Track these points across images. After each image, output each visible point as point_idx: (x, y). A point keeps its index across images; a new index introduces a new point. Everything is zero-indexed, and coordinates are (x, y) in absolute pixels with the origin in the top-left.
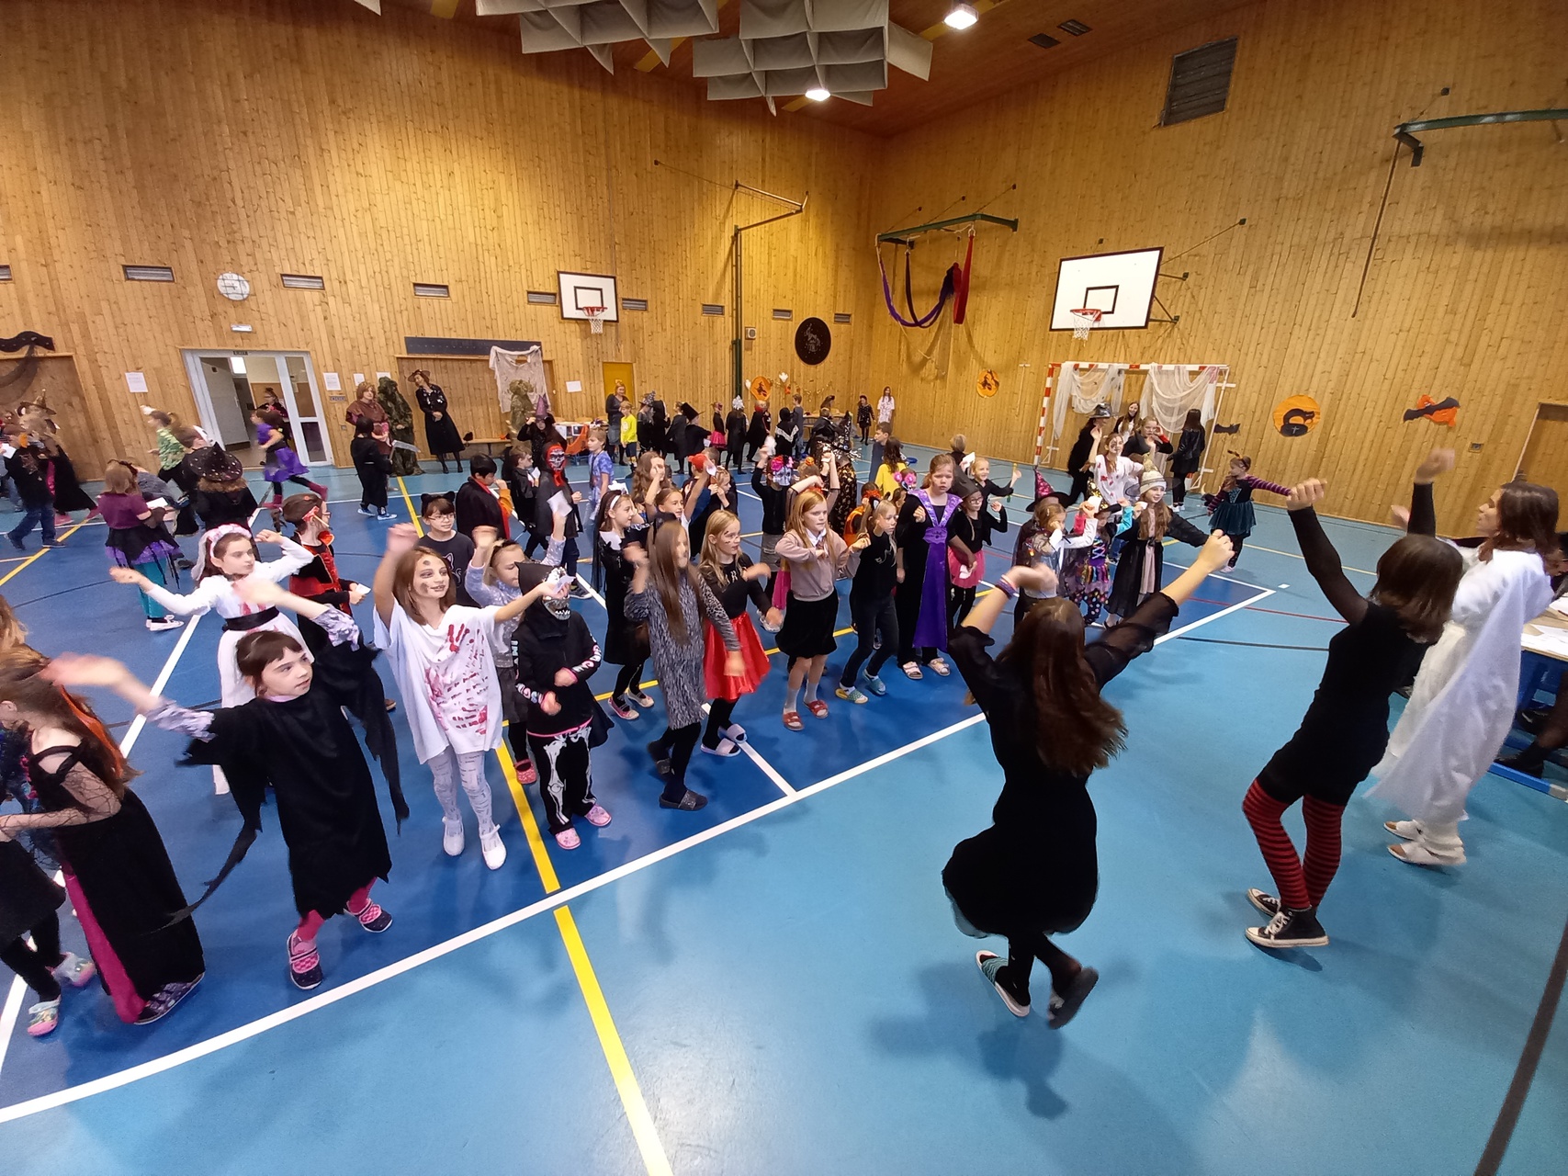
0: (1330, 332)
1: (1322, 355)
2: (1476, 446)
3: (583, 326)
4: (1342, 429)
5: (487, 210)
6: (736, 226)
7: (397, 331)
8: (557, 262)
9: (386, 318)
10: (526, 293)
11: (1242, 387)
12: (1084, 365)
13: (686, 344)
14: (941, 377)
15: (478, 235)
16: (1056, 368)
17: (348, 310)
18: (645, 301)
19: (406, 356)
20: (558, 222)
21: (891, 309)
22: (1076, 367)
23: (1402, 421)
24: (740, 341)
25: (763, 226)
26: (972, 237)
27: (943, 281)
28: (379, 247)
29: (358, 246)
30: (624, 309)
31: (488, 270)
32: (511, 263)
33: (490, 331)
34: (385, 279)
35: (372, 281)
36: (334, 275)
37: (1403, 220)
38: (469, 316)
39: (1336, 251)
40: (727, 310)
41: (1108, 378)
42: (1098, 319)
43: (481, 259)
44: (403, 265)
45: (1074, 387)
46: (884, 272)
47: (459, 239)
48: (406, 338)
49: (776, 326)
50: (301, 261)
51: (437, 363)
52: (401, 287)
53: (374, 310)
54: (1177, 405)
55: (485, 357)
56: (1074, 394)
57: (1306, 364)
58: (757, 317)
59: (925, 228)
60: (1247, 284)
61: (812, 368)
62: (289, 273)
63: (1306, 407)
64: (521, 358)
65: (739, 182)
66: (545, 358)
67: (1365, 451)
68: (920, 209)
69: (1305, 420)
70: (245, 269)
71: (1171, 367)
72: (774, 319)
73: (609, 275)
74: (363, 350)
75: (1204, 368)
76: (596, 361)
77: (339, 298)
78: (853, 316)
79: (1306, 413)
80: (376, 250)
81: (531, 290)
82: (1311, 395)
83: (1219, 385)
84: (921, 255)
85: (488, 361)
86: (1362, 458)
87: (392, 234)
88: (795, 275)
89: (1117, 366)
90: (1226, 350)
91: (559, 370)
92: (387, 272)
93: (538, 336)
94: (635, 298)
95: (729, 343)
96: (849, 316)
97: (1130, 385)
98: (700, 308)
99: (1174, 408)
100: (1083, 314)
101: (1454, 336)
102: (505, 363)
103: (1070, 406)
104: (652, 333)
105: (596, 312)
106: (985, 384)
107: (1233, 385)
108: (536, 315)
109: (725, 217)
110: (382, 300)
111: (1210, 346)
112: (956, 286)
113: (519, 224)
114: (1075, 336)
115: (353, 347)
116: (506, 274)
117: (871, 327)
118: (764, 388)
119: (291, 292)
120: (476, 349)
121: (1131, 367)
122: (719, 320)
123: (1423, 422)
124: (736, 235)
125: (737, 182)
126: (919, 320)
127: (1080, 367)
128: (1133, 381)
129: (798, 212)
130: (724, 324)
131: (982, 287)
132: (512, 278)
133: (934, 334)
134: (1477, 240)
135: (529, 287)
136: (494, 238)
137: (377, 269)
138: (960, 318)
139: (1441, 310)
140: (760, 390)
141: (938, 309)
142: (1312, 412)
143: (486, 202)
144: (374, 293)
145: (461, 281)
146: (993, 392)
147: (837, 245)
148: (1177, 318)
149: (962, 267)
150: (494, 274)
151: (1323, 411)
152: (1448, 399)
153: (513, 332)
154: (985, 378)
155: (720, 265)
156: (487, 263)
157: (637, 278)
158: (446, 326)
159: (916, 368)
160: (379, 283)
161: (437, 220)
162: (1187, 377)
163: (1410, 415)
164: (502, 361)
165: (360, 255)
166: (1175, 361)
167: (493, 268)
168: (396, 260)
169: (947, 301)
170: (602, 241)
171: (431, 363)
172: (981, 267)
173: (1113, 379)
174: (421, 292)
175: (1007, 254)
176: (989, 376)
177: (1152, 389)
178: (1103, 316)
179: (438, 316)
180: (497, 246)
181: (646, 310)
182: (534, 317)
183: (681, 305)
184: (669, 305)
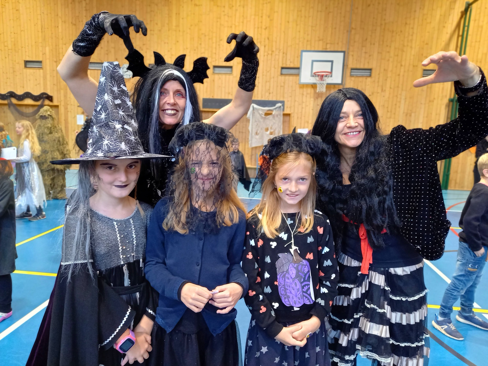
5: (264, 17)
6: (468, 2)
10: (280, 69)
18: (370, 70)
20: (310, 18)
32: (274, 49)
48: (203, 99)
64: (269, 112)
66: (285, 112)
81: (284, 66)
91: (294, 120)
93: (284, 97)
94: (362, 67)
95: (446, 100)
98: (420, 72)
102: (258, 115)
108: (284, 83)
113: (283, 23)
116: (269, 56)
130: (443, 86)
132: (273, 59)
135: (283, 64)
143: (264, 11)
153: (267, 94)
155: (446, 37)
157: (366, 53)
164: (256, 113)
170: (342, 28)
174: (217, 71)
179: (223, 85)
180: (267, 39)
181: (370, 76)
182: (282, 84)
183: (402, 70)
184: (392, 71)
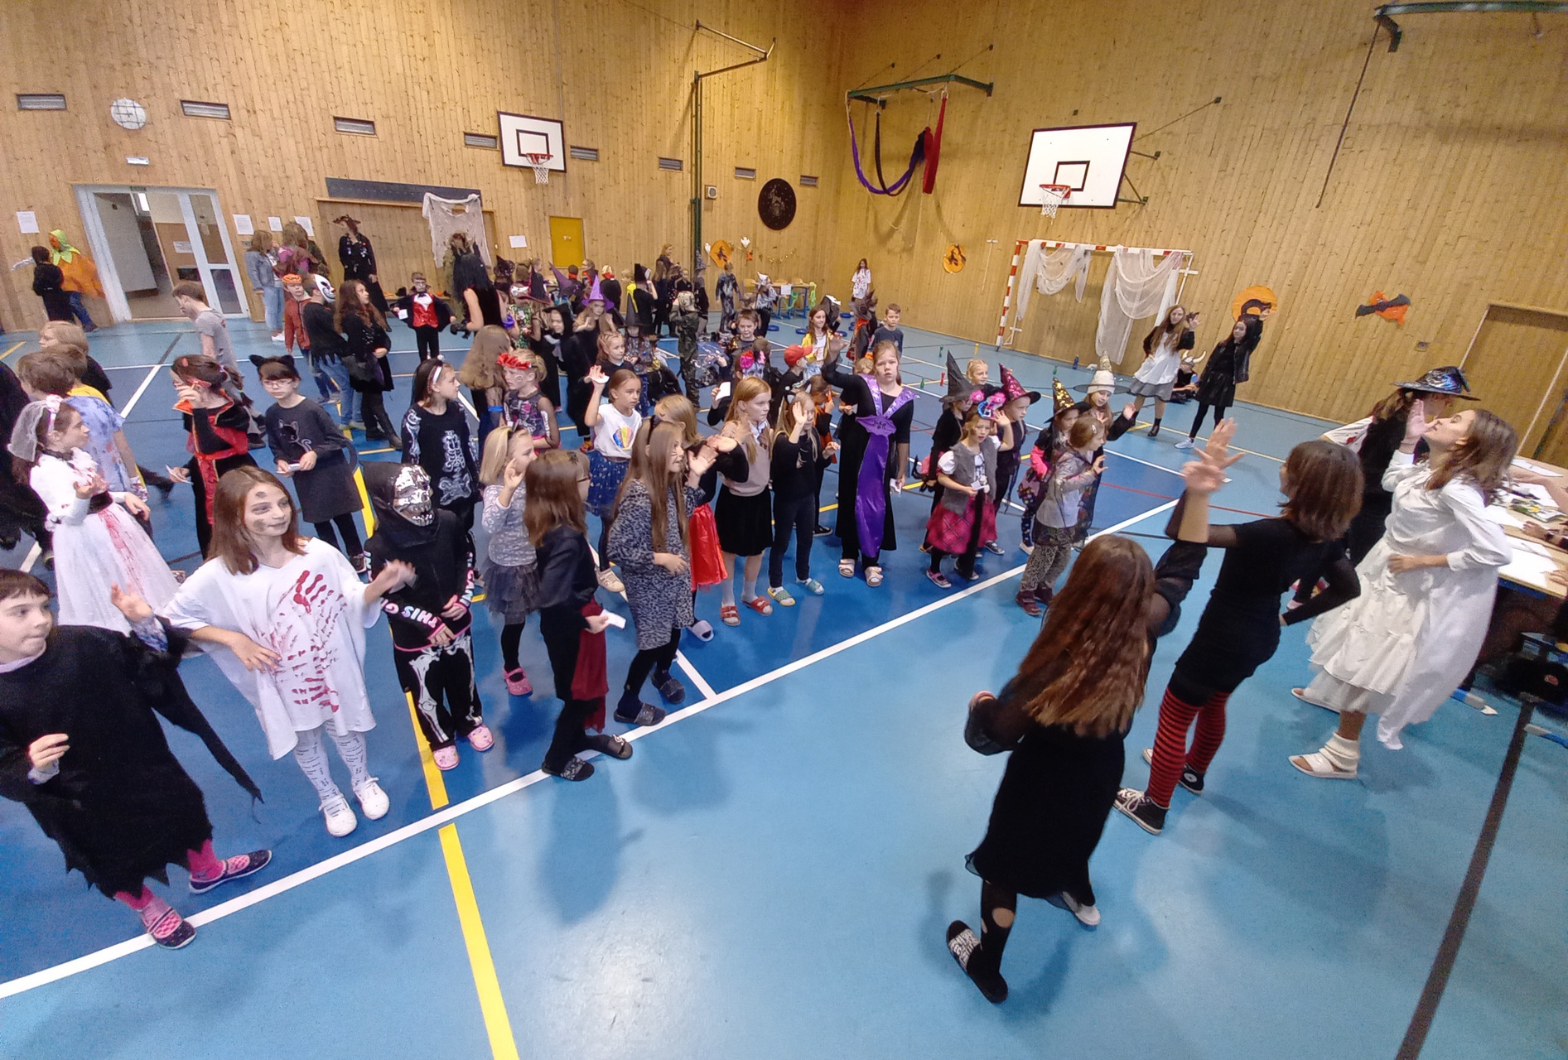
0: (1294, 222)
1: (1283, 245)
2: (1422, 344)
3: (528, 175)
4: (1297, 322)
5: (417, 38)
6: (696, 72)
7: (316, 170)
8: (497, 100)
9: (303, 156)
10: (462, 135)
11: (1204, 274)
12: (1051, 244)
13: (641, 200)
14: (908, 250)
15: (407, 66)
16: (1024, 246)
17: (258, 142)
18: (596, 150)
19: (328, 199)
20: (498, 55)
21: (859, 172)
22: (1043, 246)
23: (1354, 315)
24: (700, 200)
25: (726, 73)
26: (944, 100)
27: (913, 145)
28: (293, 73)
29: (269, 70)
30: (573, 157)
31: (419, 106)
32: (445, 100)
33: (423, 176)
34: (301, 111)
35: (286, 112)
36: (241, 103)
37: (1375, 109)
38: (399, 156)
39: (1307, 137)
40: (686, 166)
41: (1074, 258)
42: (1067, 196)
43: (410, 93)
44: (320, 95)
45: (1040, 265)
46: (853, 132)
47: (385, 69)
48: (326, 179)
49: (737, 185)
50: (202, 86)
51: (365, 209)
52: (318, 118)
53: (289, 146)
54: (1140, 290)
55: (419, 205)
56: (1040, 274)
57: (1268, 254)
58: (718, 174)
59: (896, 87)
60: (1217, 167)
61: (775, 234)
62: (191, 99)
63: (1264, 298)
64: (462, 208)
65: (700, 22)
66: (485, 209)
67: (1317, 344)
68: (893, 65)
69: (1262, 311)
70: (142, 95)
71: (1136, 251)
72: (736, 178)
73: (556, 118)
74: (278, 191)
75: (1168, 253)
76: (541, 214)
77: (247, 130)
78: (820, 180)
79: (1263, 304)
80: (289, 76)
81: (468, 131)
82: (1271, 286)
83: (1182, 271)
84: (892, 116)
85: (421, 208)
86: (1313, 352)
87: (308, 59)
88: (760, 129)
89: (1083, 247)
90: (1191, 236)
91: (501, 222)
92: (302, 102)
93: (477, 183)
94: (585, 146)
95: (688, 202)
96: (816, 178)
97: (1095, 268)
98: (656, 162)
99: (1135, 294)
100: (1053, 190)
101: (1412, 233)
102: (441, 213)
103: (1035, 287)
104: (604, 186)
105: (541, 160)
106: (952, 259)
107: (1196, 273)
108: (474, 159)
109: (685, 61)
110: (299, 134)
111: (1176, 231)
112: (926, 151)
113: (453, 54)
114: (1043, 214)
115: (266, 186)
116: (440, 111)
117: (838, 192)
118: (724, 252)
119: (192, 121)
120: (406, 195)
121: (1097, 248)
122: (677, 176)
123: (1374, 319)
124: (696, 81)
125: (698, 21)
126: (887, 187)
127: (1047, 245)
128: (1099, 264)
129: (762, 60)
130: (682, 182)
131: (953, 155)
132: (447, 117)
133: (902, 203)
134: (1446, 133)
135: (465, 128)
136: (424, 69)
137: (291, 99)
138: (929, 187)
139: (1403, 205)
140: (720, 255)
141: (907, 176)
142: (1269, 304)
143: (415, 27)
144: (288, 127)
145: (388, 117)
146: (959, 267)
147: (805, 100)
148: (1146, 200)
149: (933, 131)
150: (427, 111)
151: (1280, 302)
152: (1401, 296)
153: (449, 177)
154: (952, 252)
155: (679, 115)
156: (418, 98)
157: (587, 124)
158: (372, 167)
159: (884, 239)
160: (294, 115)
161: (359, 46)
162: (1151, 262)
163: (1363, 311)
164: (437, 210)
165: (271, 81)
166: (1141, 245)
167: (426, 104)
168: (313, 88)
169: (917, 168)
170: (548, 80)
171: (357, 209)
172: (953, 135)
173: (1079, 260)
174: (342, 126)
175: (980, 121)
176: (956, 251)
177: (1116, 272)
178: (1073, 193)
179: (363, 155)
180: (429, 80)
181: (597, 160)
182: (471, 162)
183: (636, 157)
184: (623, 156)
